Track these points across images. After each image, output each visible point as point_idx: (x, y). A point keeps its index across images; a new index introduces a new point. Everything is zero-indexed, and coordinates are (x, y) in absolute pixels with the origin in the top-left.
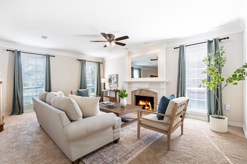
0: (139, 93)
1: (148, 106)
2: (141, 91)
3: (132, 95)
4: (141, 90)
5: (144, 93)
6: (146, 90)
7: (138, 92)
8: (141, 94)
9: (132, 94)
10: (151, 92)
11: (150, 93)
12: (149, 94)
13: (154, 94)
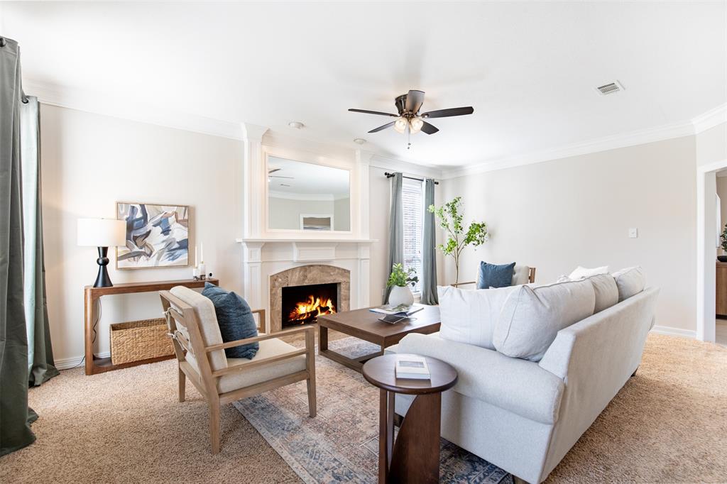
0: (299, 278)
1: (325, 309)
2: (306, 271)
3: (271, 290)
4: (306, 268)
5: (315, 276)
6: (320, 266)
7: (297, 274)
8: (306, 281)
9: (273, 287)
10: (335, 271)
11: (332, 273)
12: (331, 275)
13: (342, 275)
